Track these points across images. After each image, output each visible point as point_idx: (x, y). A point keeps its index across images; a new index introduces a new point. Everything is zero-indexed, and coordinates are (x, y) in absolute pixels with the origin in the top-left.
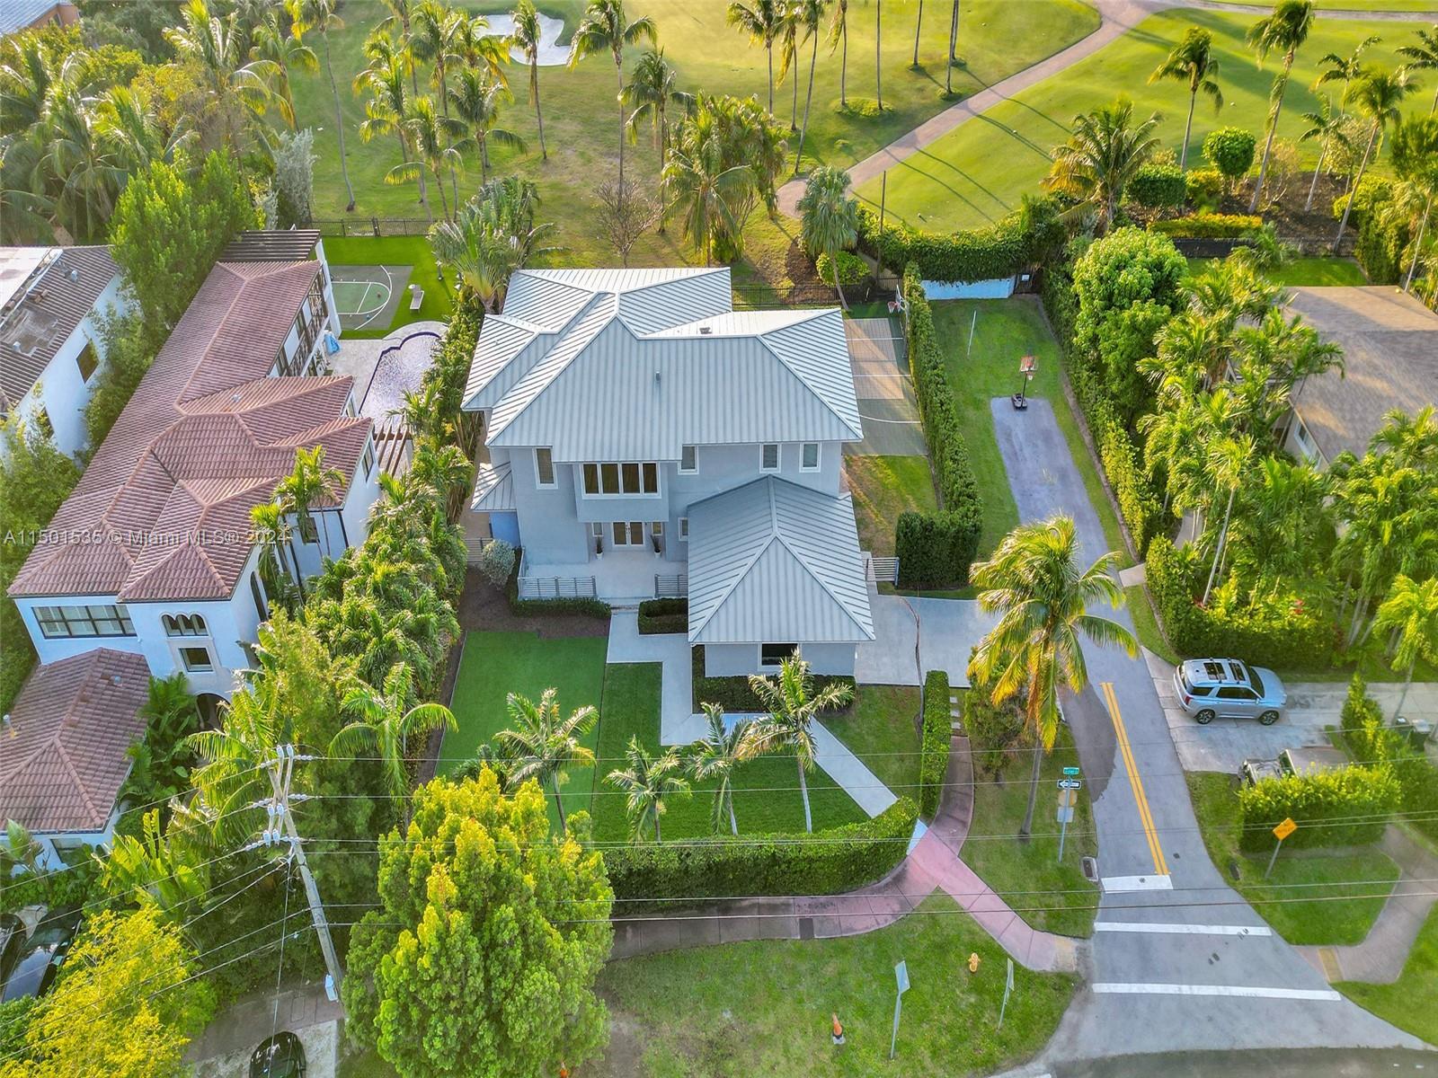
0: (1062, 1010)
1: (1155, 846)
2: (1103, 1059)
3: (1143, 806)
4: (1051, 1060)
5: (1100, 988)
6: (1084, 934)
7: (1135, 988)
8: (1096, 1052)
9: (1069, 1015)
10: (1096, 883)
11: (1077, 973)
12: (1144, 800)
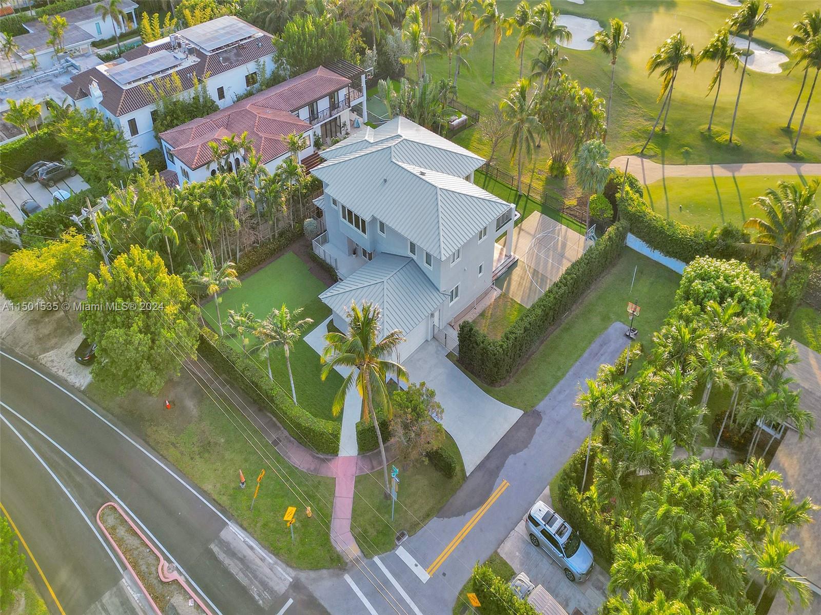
0: (324, 568)
1: (440, 560)
2: (316, 599)
3: (456, 542)
4: (299, 577)
5: (348, 578)
6: (367, 555)
7: (360, 594)
8: (317, 594)
9: (325, 572)
10: (397, 545)
11: (347, 563)
12: (459, 541)
